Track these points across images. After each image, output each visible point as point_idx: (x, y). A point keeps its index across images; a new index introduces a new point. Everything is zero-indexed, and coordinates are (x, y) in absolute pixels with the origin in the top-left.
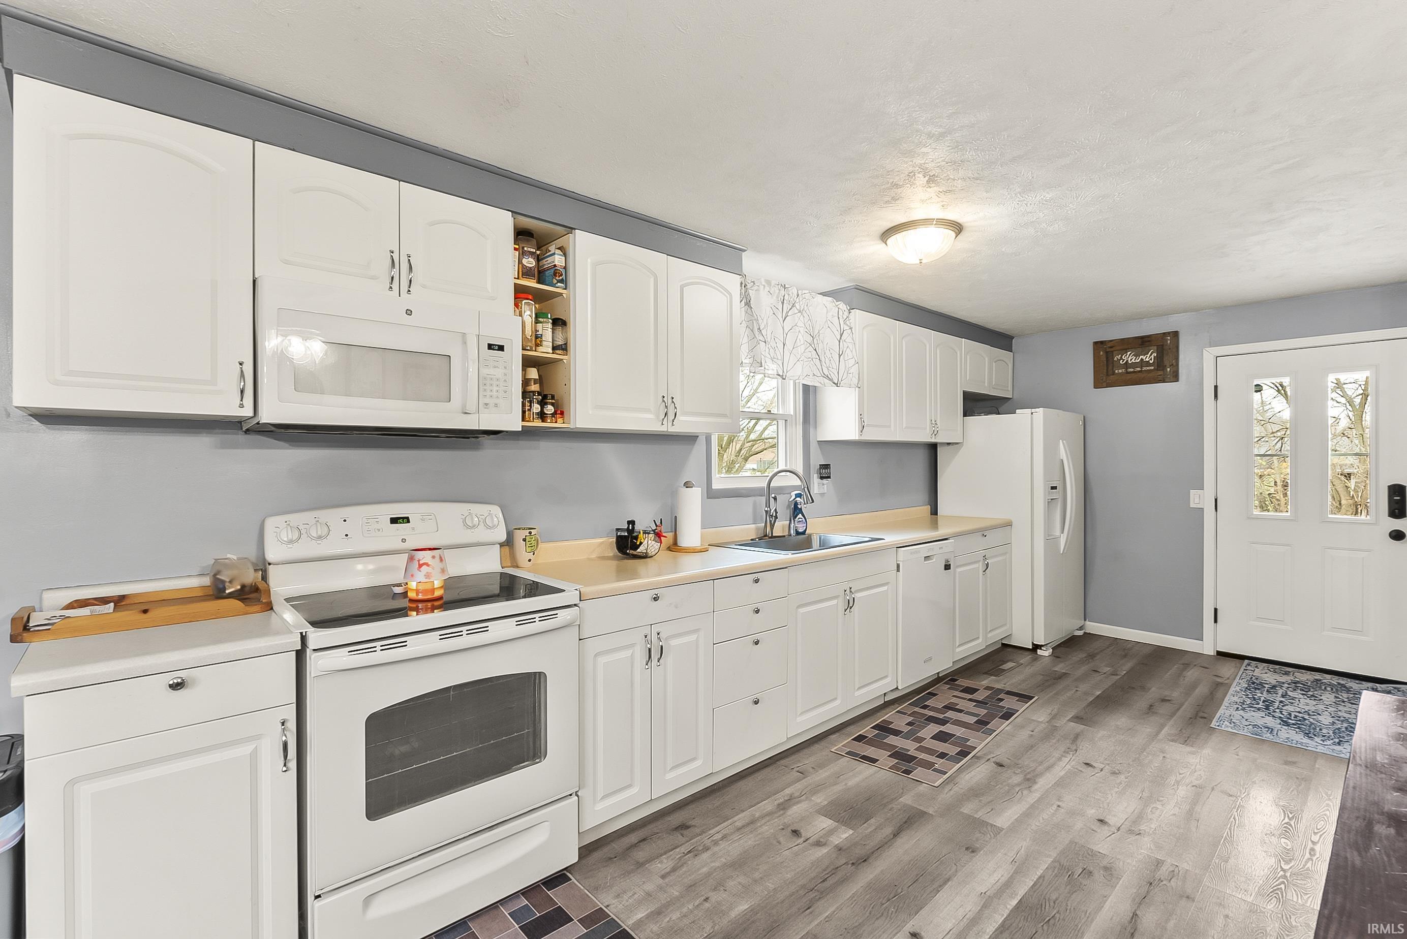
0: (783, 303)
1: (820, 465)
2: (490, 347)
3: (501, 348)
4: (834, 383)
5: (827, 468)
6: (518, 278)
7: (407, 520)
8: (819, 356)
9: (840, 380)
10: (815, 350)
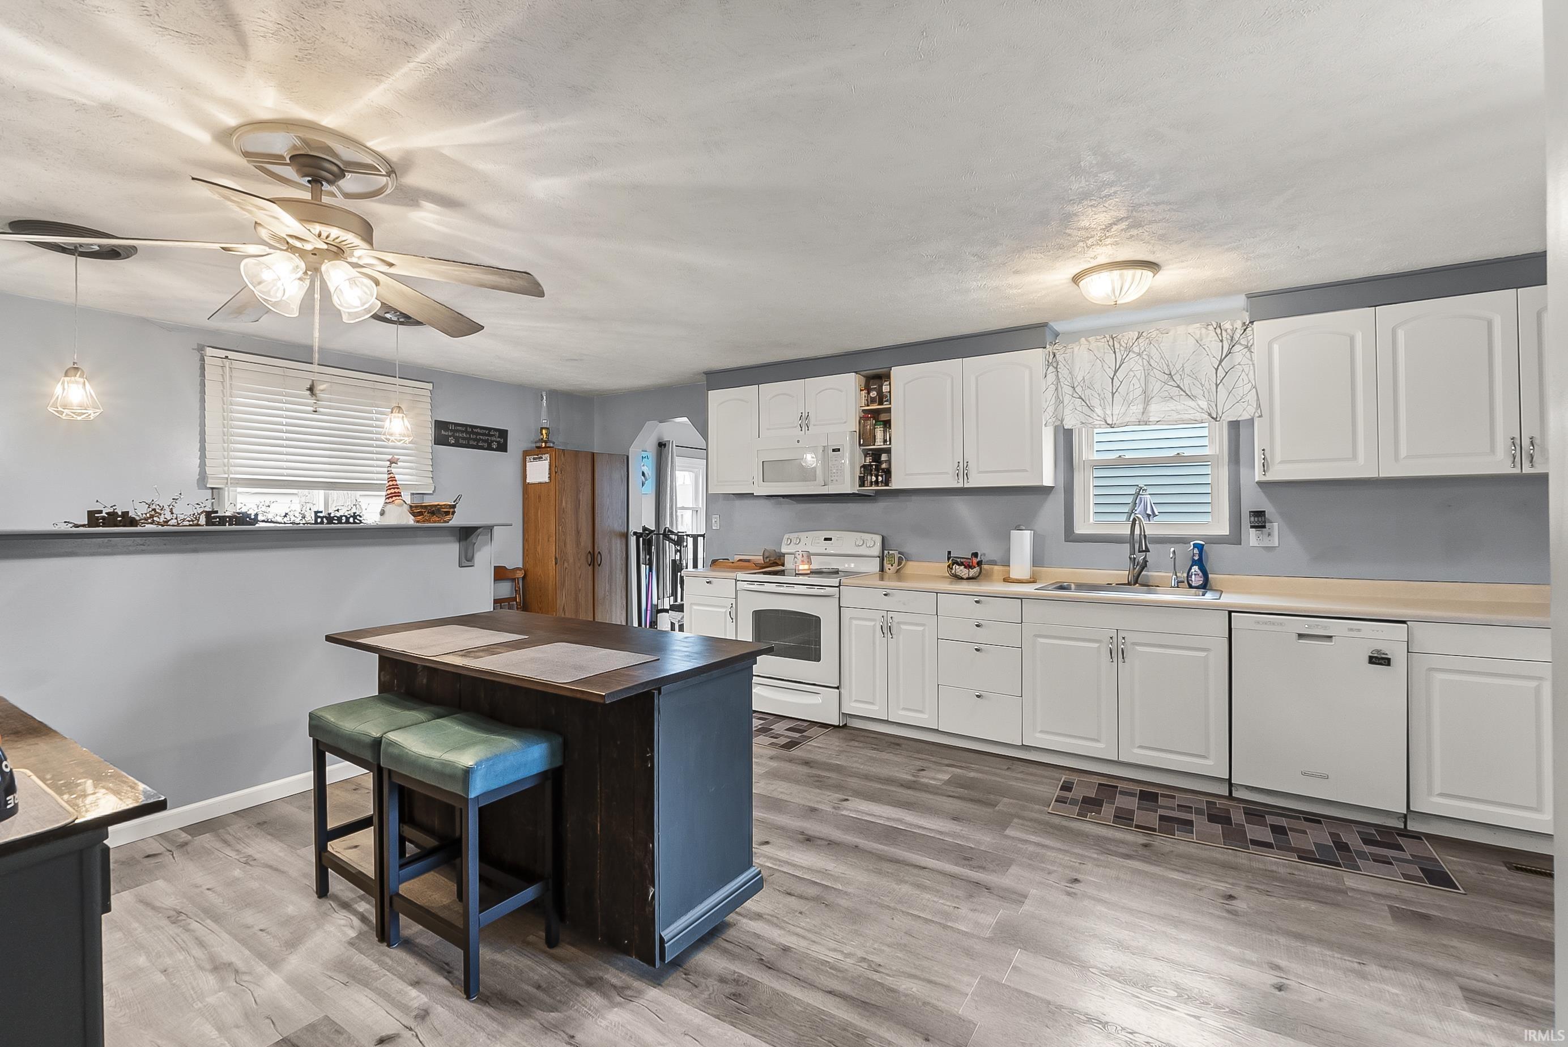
0: (1115, 352)
1: (1250, 512)
2: (834, 450)
3: (839, 450)
4: (1213, 418)
5: (1260, 516)
6: (868, 406)
7: (830, 539)
8: (1184, 392)
9: (1220, 413)
10: (1178, 386)
